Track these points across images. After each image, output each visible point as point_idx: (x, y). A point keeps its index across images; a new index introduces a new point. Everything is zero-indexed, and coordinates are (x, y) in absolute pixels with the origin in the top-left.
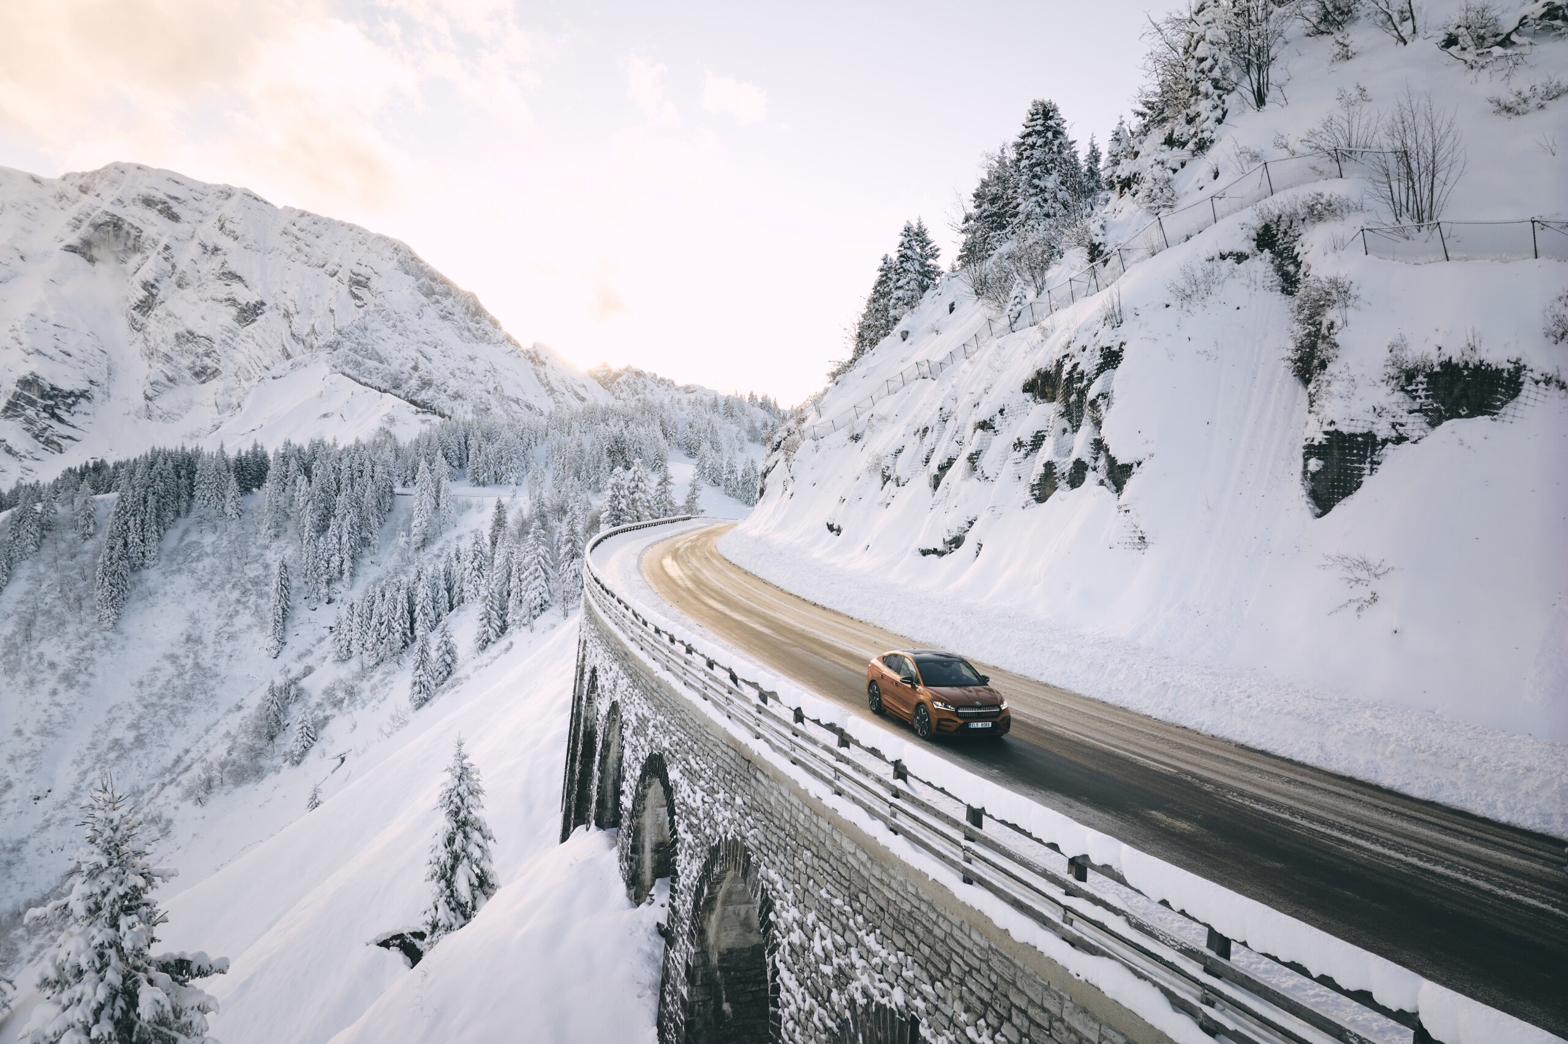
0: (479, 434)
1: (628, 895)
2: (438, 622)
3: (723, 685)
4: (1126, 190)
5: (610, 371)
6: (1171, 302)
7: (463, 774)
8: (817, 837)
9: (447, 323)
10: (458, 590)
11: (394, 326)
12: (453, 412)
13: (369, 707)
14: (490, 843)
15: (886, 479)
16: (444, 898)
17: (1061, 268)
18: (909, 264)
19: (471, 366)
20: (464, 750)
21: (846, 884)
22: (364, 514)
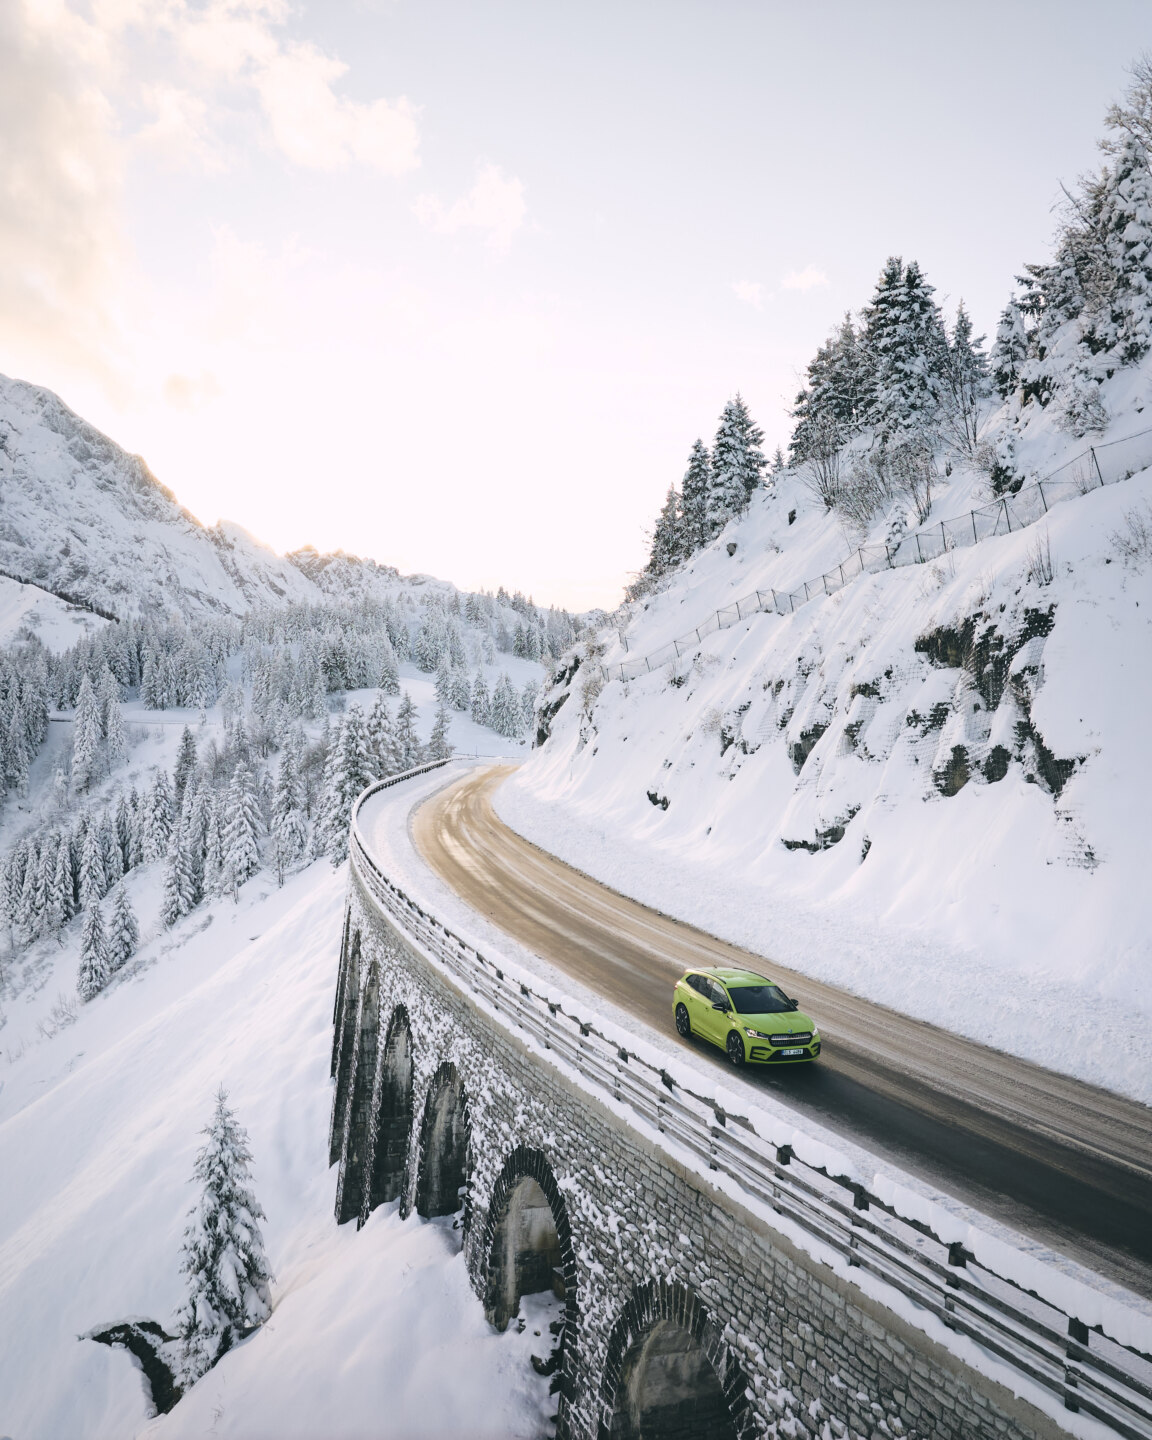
0: (157, 642)
1: (487, 1318)
2: (109, 886)
3: (652, 1090)
4: (1033, 396)
5: (316, 556)
6: (1113, 557)
7: (227, 1135)
8: (820, 1310)
9: (107, 495)
10: (136, 846)
11: (39, 498)
12: (114, 608)
13: (22, 996)
14: (260, 1221)
15: (727, 742)
16: (203, 1294)
17: (949, 489)
18: (731, 455)
19: (137, 549)
20: (228, 1106)
21: (874, 1376)
22: (10, 746)
